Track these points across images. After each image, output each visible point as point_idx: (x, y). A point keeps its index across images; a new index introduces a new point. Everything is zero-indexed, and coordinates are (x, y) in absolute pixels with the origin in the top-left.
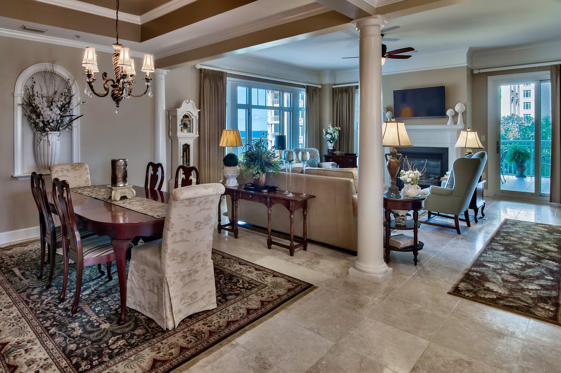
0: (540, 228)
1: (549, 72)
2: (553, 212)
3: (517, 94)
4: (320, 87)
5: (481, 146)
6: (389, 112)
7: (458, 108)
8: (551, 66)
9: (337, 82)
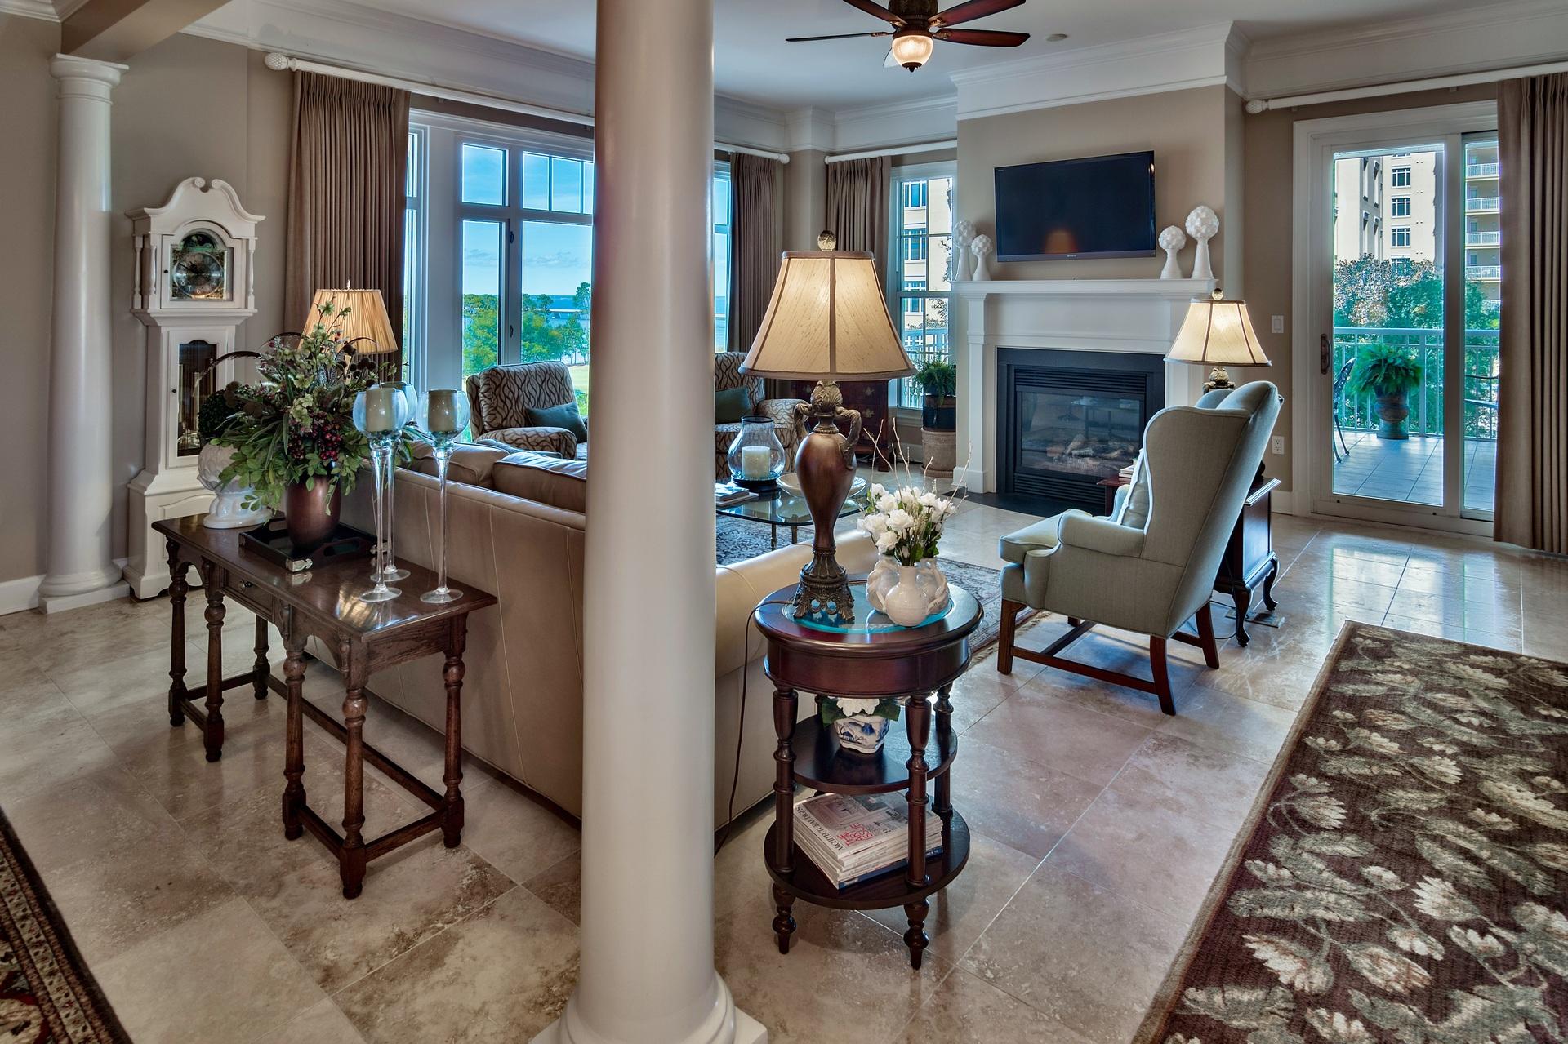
0: (1478, 674)
1: (1493, 105)
2: (1508, 583)
3: (1376, 205)
4: (785, 159)
5: (1261, 357)
6: (981, 237)
7: (1197, 222)
8: (1502, 83)
9: (839, 147)
